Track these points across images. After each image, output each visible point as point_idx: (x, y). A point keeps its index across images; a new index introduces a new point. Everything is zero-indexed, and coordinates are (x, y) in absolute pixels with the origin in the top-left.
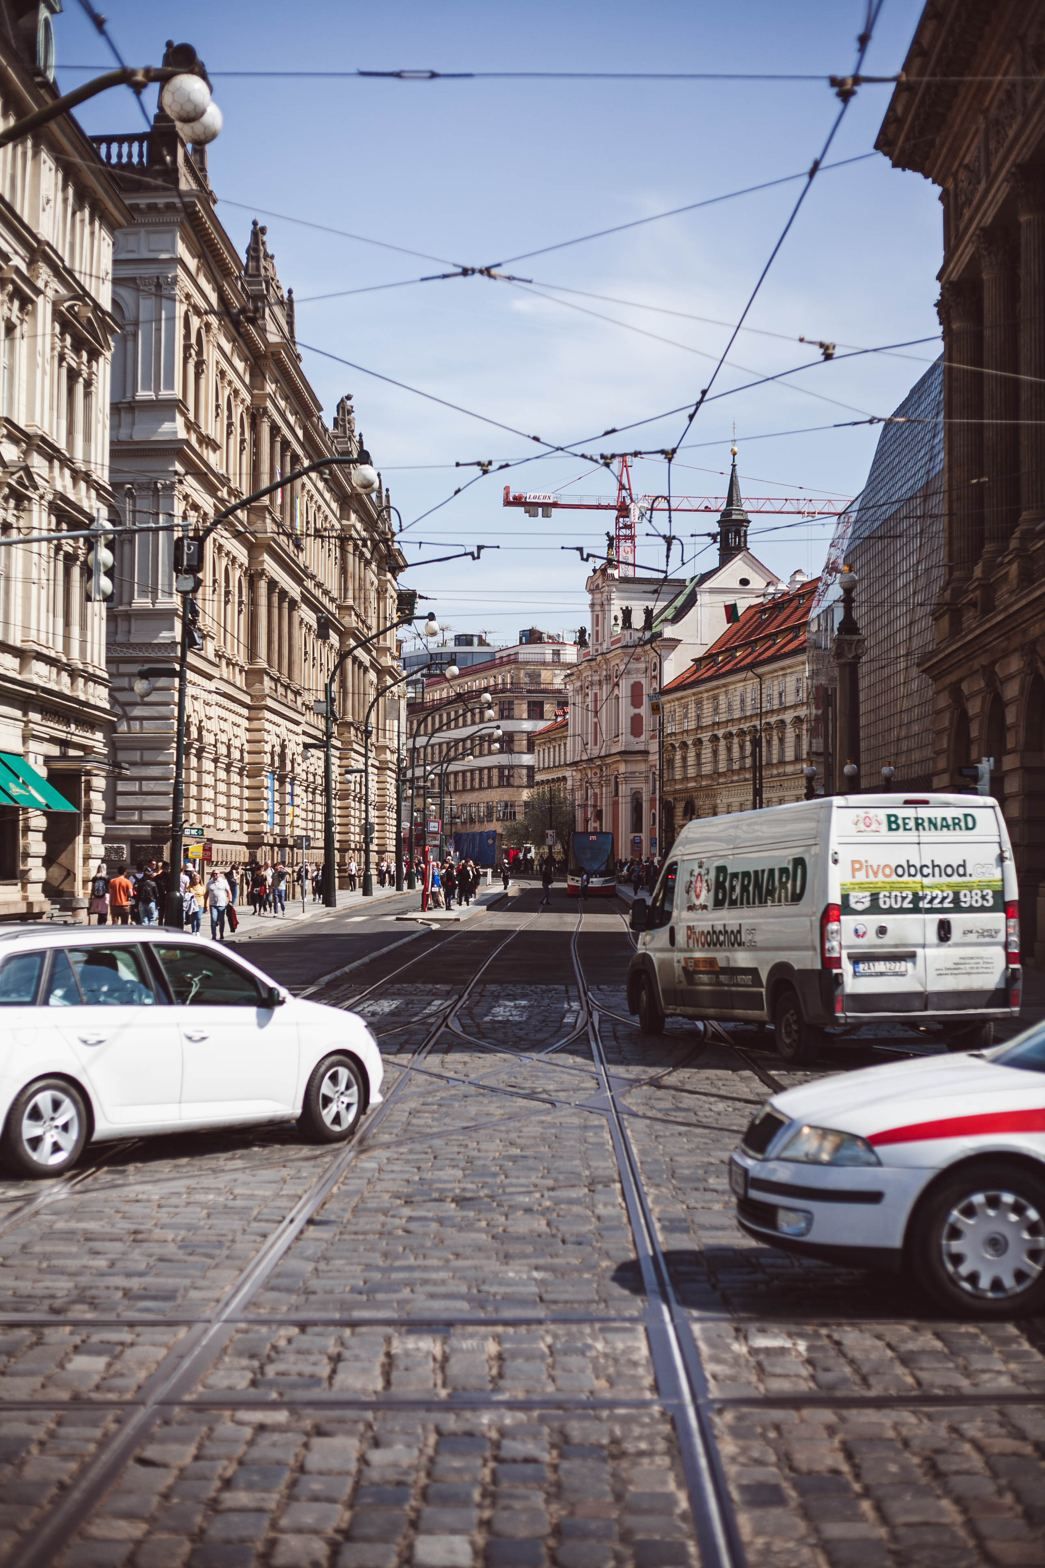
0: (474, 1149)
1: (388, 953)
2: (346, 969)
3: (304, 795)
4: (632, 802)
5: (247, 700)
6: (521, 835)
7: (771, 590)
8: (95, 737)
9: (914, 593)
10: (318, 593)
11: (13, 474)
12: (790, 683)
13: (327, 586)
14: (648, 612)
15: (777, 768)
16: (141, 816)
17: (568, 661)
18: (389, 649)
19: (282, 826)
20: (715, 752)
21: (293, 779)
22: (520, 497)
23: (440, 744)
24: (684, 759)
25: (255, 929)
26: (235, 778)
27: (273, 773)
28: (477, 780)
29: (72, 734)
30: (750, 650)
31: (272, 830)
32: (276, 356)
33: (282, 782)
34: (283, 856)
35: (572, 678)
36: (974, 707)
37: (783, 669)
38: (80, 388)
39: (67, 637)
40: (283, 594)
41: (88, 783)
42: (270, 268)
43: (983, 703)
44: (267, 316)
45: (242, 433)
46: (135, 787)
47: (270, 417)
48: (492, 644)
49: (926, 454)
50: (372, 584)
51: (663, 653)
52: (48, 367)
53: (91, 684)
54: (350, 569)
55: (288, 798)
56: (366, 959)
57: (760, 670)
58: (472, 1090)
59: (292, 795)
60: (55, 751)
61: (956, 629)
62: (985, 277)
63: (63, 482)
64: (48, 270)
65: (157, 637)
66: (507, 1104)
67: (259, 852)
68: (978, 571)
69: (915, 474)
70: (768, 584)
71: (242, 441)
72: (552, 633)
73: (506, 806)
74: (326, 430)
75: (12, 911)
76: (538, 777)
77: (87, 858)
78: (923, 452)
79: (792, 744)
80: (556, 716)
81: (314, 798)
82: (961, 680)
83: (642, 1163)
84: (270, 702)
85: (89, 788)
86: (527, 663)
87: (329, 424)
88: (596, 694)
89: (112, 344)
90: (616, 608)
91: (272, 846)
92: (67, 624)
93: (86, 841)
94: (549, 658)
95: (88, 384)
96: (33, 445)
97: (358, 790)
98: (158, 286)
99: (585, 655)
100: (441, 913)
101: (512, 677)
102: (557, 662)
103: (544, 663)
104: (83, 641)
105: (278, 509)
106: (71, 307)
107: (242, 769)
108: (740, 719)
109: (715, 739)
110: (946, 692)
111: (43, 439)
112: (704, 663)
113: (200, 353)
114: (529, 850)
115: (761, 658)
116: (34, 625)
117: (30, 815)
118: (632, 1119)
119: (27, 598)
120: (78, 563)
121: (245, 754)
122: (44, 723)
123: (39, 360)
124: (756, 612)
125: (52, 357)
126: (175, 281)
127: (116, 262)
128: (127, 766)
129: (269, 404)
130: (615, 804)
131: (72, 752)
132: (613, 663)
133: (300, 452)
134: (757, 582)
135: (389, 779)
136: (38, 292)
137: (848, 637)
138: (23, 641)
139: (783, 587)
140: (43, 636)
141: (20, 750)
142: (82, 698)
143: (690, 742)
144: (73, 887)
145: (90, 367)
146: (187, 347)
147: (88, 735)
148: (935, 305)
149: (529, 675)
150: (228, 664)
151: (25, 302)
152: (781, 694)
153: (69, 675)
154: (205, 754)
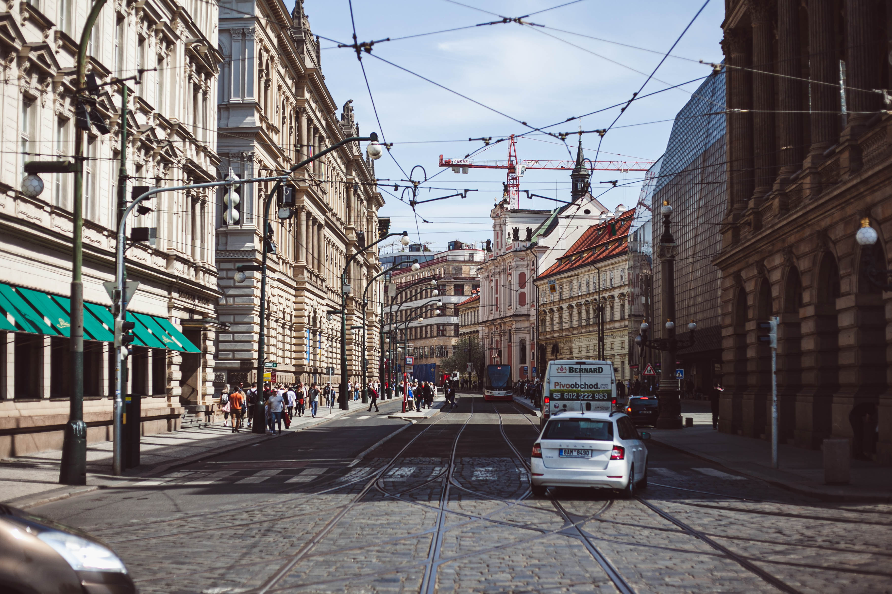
0: (509, 561)
1: (393, 437)
2: (372, 448)
3: (326, 342)
4: (520, 346)
5: (294, 284)
6: (451, 366)
7: (604, 216)
8: (209, 307)
9: (698, 218)
10: (334, 219)
11: (163, 147)
12: (617, 273)
13: (339, 215)
14: (529, 230)
15: (609, 324)
16: (234, 355)
17: (479, 260)
18: (374, 253)
19: (315, 361)
20: (571, 315)
21: (321, 332)
22: (449, 161)
23: (406, 311)
24: (552, 319)
25: (305, 424)
26: (287, 332)
27: (310, 329)
28: (424, 333)
29: (196, 306)
30: (592, 253)
31: (309, 363)
32: (311, 76)
33: (314, 335)
34: (315, 379)
35: (482, 270)
36: (750, 287)
37: (612, 264)
38: (200, 96)
39: (193, 246)
40: (315, 220)
41: (205, 335)
42: (306, 24)
43: (756, 285)
44: (305, 53)
45: (291, 123)
46: (230, 337)
47: (307, 113)
48: (432, 250)
49: (704, 133)
50: (364, 214)
51: (538, 255)
52: (182, 83)
53: (207, 275)
54: (352, 205)
55: (318, 344)
56: (381, 442)
57: (598, 265)
58: (488, 523)
59: (320, 342)
60: (186, 316)
61: (736, 240)
62: (753, 26)
63: (191, 153)
64: (183, 24)
65: (243, 246)
66: (514, 532)
67: (302, 377)
68: (751, 204)
69: (697, 146)
70: (602, 213)
71: (291, 128)
72: (468, 244)
73: (442, 348)
74: (338, 121)
75: (163, 413)
76: (462, 331)
77: (204, 381)
78: (702, 133)
79: (619, 310)
80: (472, 293)
81: (332, 344)
82: (740, 270)
83: (618, 568)
84: (308, 286)
85: (206, 338)
86: (454, 261)
87: (339, 118)
88: (497, 280)
89: (219, 69)
90: (509, 228)
91: (309, 373)
92: (193, 239)
93: (204, 371)
94: (467, 258)
95: (205, 93)
96: (174, 130)
97: (357, 339)
98: (244, 34)
99: (490, 257)
100: (414, 414)
101: (445, 270)
102: (472, 261)
103: (464, 262)
104: (202, 248)
105: (312, 169)
106: (196, 46)
107: (291, 327)
108: (586, 295)
109: (571, 307)
110: (731, 277)
111: (180, 127)
112: (563, 261)
113: (267, 75)
114: (455, 375)
115: (599, 257)
116: (174, 239)
117: (172, 355)
118: (596, 541)
119: (170, 223)
120: (200, 202)
121: (293, 318)
122: (180, 299)
123: (178, 78)
124: (595, 230)
125: (185, 77)
126: (254, 31)
127: (220, 20)
128: (229, 325)
129: (306, 105)
130: (510, 347)
131: (196, 317)
132: (508, 261)
133: (324, 134)
134: (595, 212)
135: (374, 333)
136: (177, 37)
137: (667, 244)
138: (168, 249)
139: (611, 214)
140: (180, 245)
141: (167, 315)
142: (202, 283)
143: (555, 309)
144: (196, 399)
145: (206, 83)
146: (261, 71)
147: (205, 306)
148: (720, 43)
149: (455, 269)
150: (283, 263)
151: (170, 43)
152: (611, 280)
153: (195, 270)
154: (271, 318)
